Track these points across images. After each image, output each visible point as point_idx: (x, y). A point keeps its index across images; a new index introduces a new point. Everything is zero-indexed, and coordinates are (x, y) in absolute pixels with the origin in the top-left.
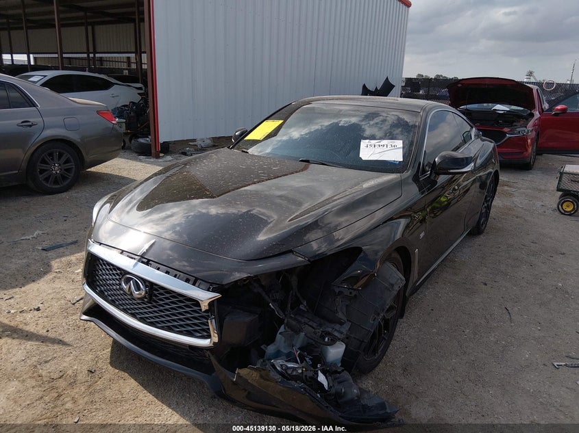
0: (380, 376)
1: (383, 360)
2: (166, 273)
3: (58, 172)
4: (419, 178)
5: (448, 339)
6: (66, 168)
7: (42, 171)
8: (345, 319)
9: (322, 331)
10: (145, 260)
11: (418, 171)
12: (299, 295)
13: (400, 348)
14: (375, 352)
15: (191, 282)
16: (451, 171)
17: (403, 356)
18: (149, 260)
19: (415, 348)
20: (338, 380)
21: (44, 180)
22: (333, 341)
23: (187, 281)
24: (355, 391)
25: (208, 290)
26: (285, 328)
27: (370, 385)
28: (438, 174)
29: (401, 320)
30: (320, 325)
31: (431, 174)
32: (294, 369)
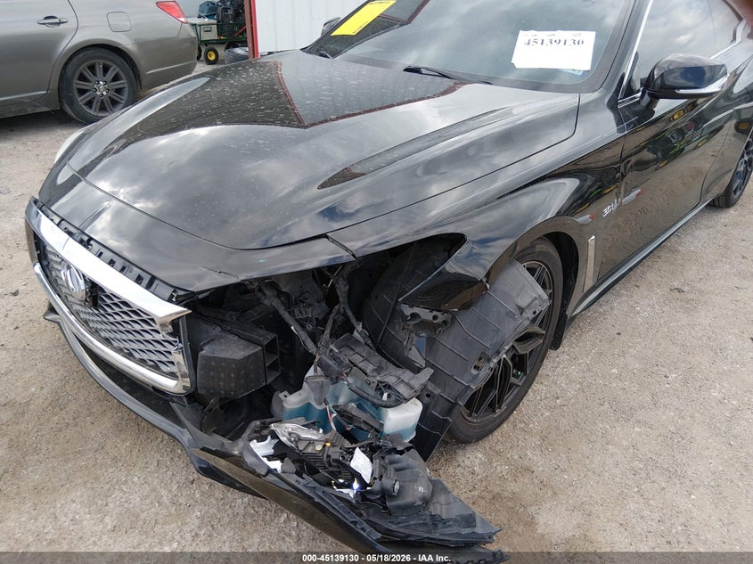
0: (499, 447)
1: (511, 418)
2: (109, 264)
3: (105, 93)
4: (617, 104)
5: (635, 389)
6: (116, 87)
7: (82, 92)
8: (423, 363)
9: (378, 382)
10: (86, 238)
11: (617, 92)
12: (350, 313)
13: (546, 398)
14: (492, 407)
15: (145, 282)
16: (682, 91)
17: (547, 414)
18: (91, 239)
19: (573, 401)
20: (397, 466)
21: (85, 104)
22: (398, 401)
23: (139, 280)
24: (421, 489)
25: (170, 300)
26: (315, 371)
27: (477, 461)
28: (655, 97)
29: (552, 353)
30: (379, 370)
31: (642, 97)
32: (311, 442)
